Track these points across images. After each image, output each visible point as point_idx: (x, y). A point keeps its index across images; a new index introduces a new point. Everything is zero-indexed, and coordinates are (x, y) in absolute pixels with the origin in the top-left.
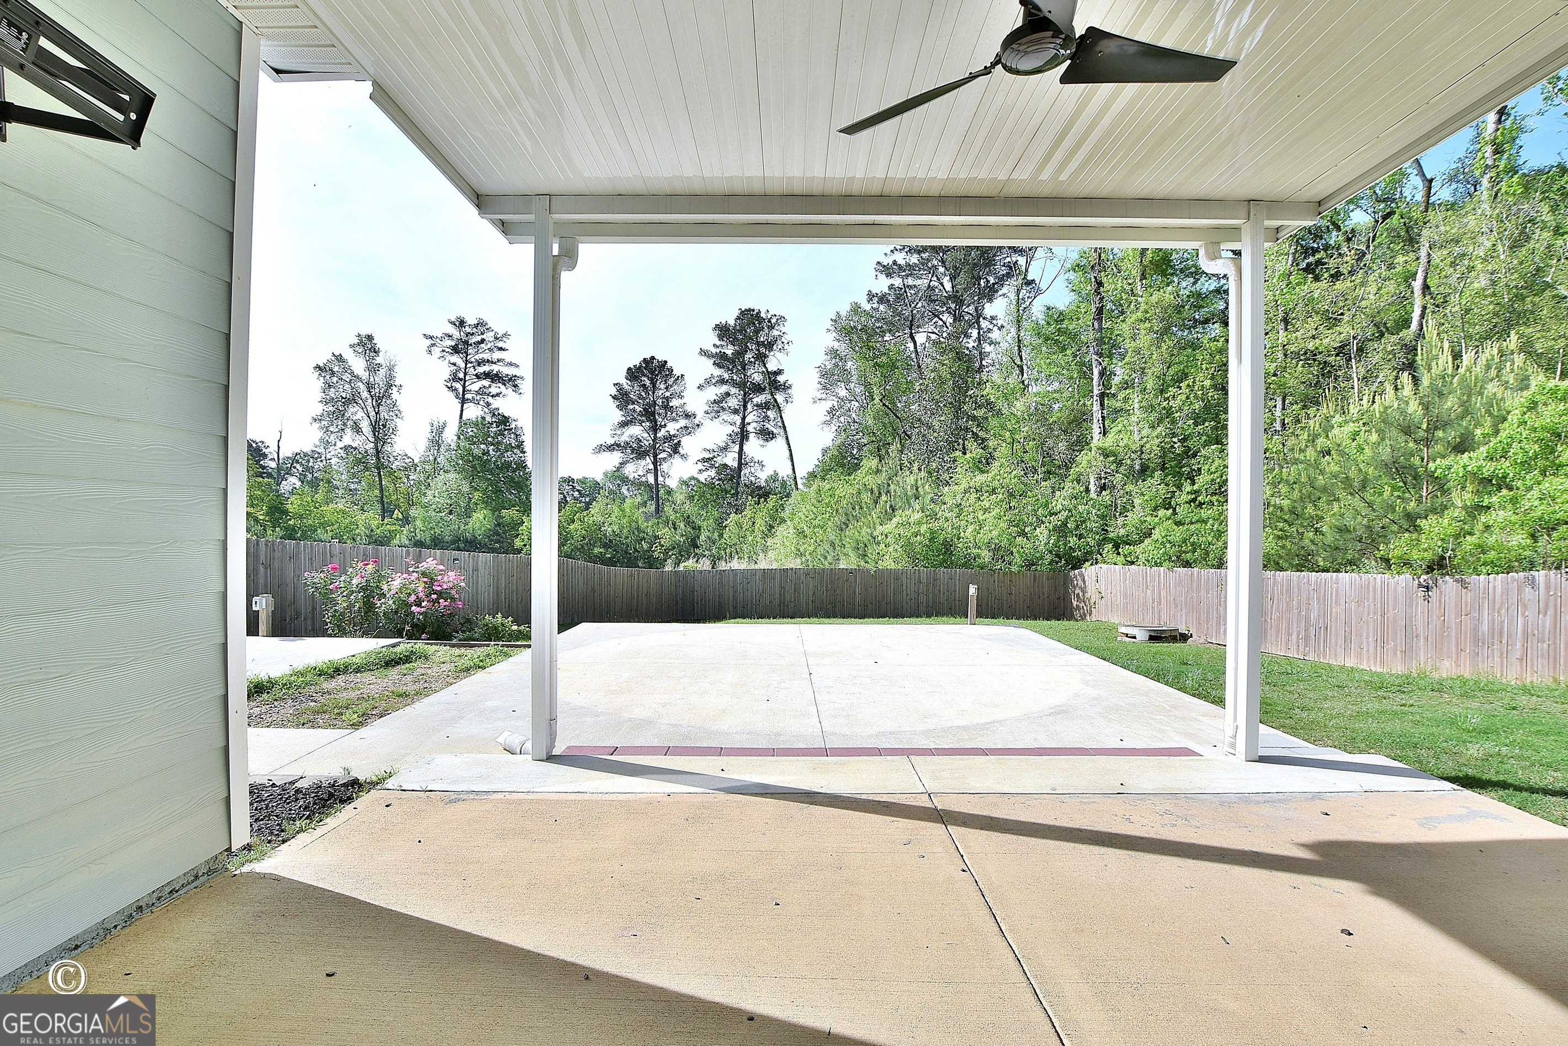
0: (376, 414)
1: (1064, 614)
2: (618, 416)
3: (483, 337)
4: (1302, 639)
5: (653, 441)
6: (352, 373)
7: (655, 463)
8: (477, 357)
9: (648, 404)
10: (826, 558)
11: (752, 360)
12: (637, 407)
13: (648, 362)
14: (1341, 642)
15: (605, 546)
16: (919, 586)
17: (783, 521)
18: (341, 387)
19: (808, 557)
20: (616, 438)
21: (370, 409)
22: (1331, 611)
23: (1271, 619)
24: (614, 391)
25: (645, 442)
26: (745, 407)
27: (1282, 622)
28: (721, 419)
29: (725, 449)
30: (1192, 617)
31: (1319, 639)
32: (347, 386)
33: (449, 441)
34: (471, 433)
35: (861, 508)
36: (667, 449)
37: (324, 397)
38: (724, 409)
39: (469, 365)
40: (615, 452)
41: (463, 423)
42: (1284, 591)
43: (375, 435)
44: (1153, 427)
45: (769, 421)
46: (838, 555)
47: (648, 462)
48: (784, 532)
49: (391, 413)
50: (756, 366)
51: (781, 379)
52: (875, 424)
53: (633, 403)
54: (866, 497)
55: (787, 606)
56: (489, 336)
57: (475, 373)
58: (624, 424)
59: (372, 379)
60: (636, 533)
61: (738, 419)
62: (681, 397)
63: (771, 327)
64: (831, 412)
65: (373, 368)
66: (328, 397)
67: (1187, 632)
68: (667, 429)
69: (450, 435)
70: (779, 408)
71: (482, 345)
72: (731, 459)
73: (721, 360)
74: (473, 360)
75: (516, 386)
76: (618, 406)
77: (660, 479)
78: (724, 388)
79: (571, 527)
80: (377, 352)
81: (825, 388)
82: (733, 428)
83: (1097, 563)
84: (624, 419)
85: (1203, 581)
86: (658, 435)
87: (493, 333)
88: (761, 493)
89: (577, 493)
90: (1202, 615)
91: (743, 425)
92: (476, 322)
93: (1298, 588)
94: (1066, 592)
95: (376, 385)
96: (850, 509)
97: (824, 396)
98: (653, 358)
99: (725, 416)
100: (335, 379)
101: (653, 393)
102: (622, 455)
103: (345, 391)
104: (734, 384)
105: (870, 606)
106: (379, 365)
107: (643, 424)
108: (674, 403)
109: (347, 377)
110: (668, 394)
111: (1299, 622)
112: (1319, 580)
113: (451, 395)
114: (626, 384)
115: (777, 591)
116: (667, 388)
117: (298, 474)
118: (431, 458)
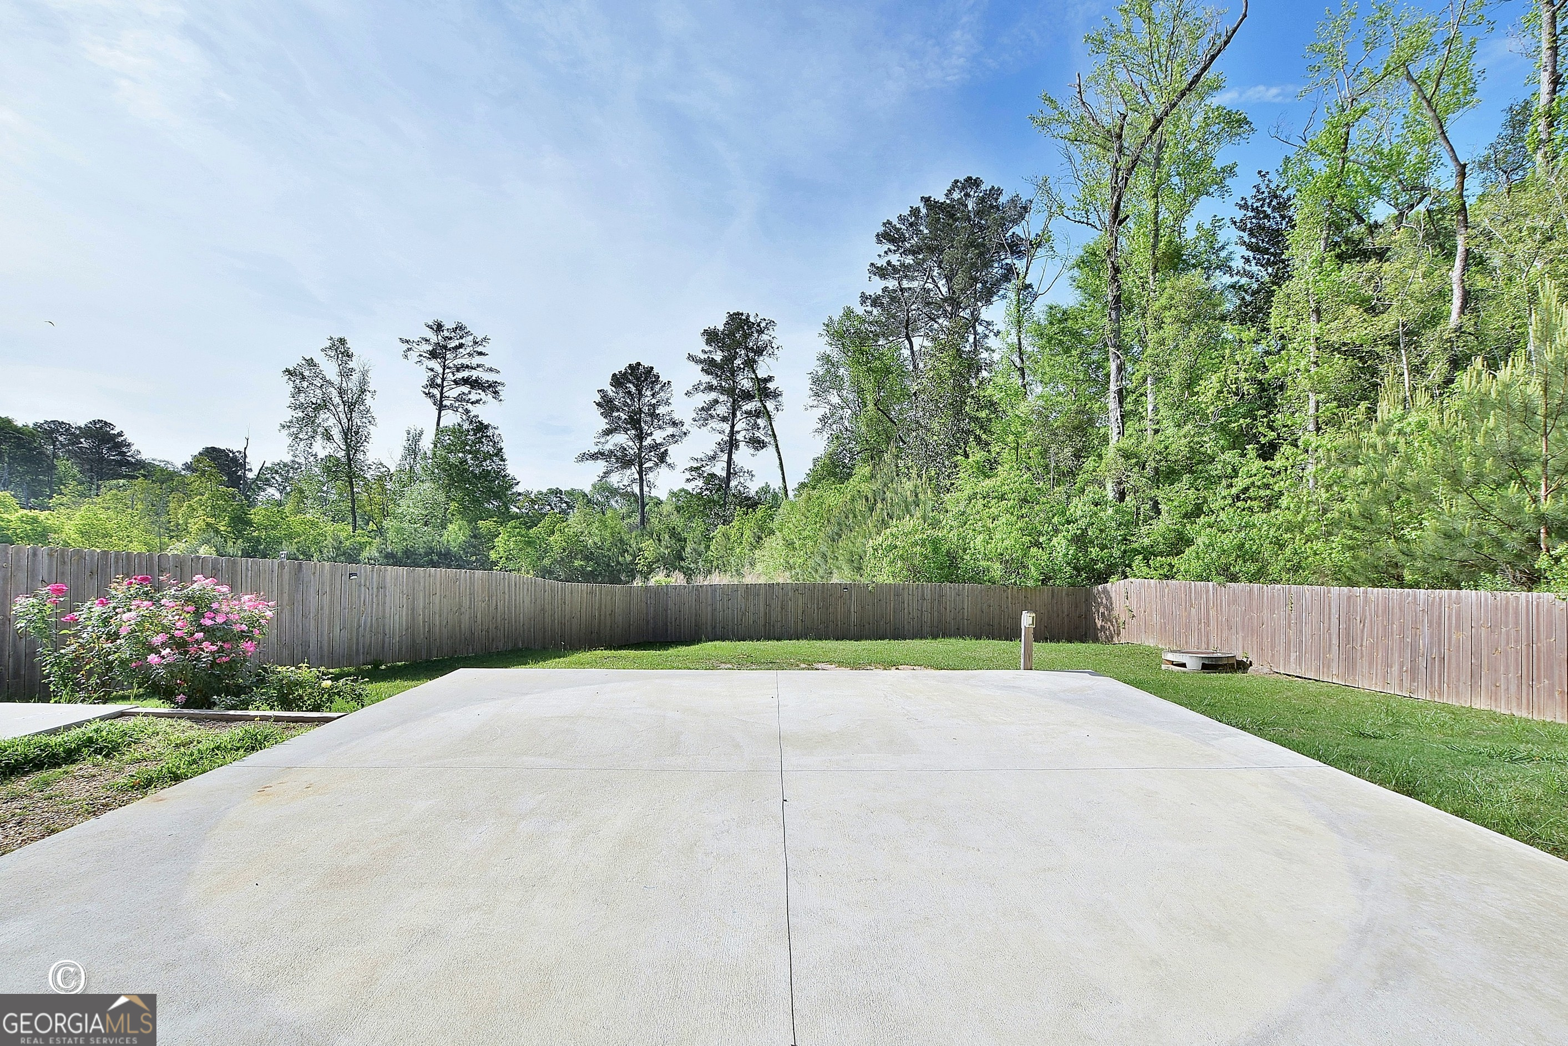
0: (349, 420)
1: (1086, 634)
2: (603, 424)
3: (461, 341)
4: (1406, 671)
5: (639, 449)
6: (323, 378)
7: (640, 473)
8: (455, 362)
9: (633, 411)
10: (817, 571)
11: (742, 366)
12: (622, 414)
13: (634, 368)
14: (1466, 676)
15: (587, 558)
16: (922, 603)
17: (772, 532)
18: (312, 392)
19: (798, 570)
20: (600, 446)
21: (342, 416)
22: (1450, 638)
23: (1361, 646)
24: (598, 398)
25: (630, 450)
26: (734, 415)
27: (1377, 650)
28: (709, 427)
29: (713, 458)
30: (1252, 642)
31: (1432, 672)
32: (318, 391)
33: (426, 449)
34: (448, 441)
35: (855, 517)
36: (653, 458)
37: (293, 402)
38: (712, 417)
39: (447, 371)
40: (599, 461)
41: (439, 431)
42: (1380, 611)
43: (346, 442)
44: (1179, 425)
45: (759, 429)
46: (830, 568)
47: (633, 471)
48: (774, 544)
49: (364, 420)
50: (746, 372)
51: (771, 386)
52: (869, 431)
53: (618, 411)
54: (860, 506)
55: (774, 626)
56: (468, 341)
57: (453, 379)
58: (608, 432)
59: (344, 385)
60: (619, 545)
61: (726, 427)
62: (667, 403)
63: (761, 332)
64: (824, 419)
65: (346, 373)
66: (298, 402)
67: (1245, 660)
68: (653, 437)
69: (426, 444)
70: (770, 416)
71: (461, 350)
72: (719, 469)
73: (710, 366)
74: (451, 365)
75: (496, 392)
76: (602, 414)
77: (646, 489)
78: (713, 395)
79: (551, 539)
80: (350, 356)
81: (817, 395)
82: (722, 436)
83: (1126, 577)
84: (608, 426)
85: (1265, 598)
86: (644, 444)
87: (472, 337)
88: (750, 504)
89: (565, 505)
90: (1265, 639)
91: (732, 433)
92: (455, 326)
93: (1400, 609)
94: (1089, 610)
95: (349, 391)
96: (843, 518)
97: (815, 403)
98: (638, 364)
99: (714, 424)
100: (305, 384)
101: (639, 401)
102: (606, 464)
103: (315, 395)
104: (723, 391)
105: (867, 626)
106: (352, 370)
107: (629, 432)
108: (661, 410)
109: (318, 382)
110: (654, 401)
111: (1402, 651)
112: (1430, 599)
113: (429, 402)
114: (610, 391)
115: (762, 609)
116: (653, 395)
117: (277, 485)
118: (408, 467)
